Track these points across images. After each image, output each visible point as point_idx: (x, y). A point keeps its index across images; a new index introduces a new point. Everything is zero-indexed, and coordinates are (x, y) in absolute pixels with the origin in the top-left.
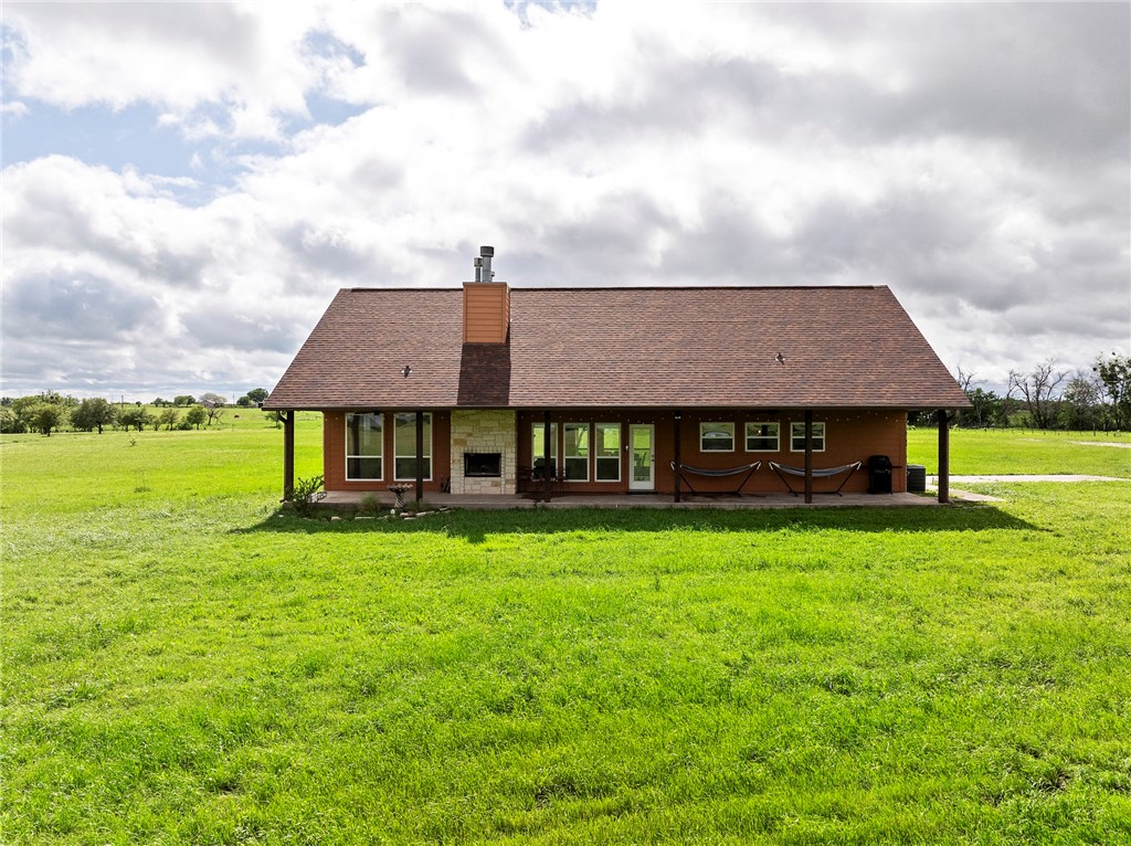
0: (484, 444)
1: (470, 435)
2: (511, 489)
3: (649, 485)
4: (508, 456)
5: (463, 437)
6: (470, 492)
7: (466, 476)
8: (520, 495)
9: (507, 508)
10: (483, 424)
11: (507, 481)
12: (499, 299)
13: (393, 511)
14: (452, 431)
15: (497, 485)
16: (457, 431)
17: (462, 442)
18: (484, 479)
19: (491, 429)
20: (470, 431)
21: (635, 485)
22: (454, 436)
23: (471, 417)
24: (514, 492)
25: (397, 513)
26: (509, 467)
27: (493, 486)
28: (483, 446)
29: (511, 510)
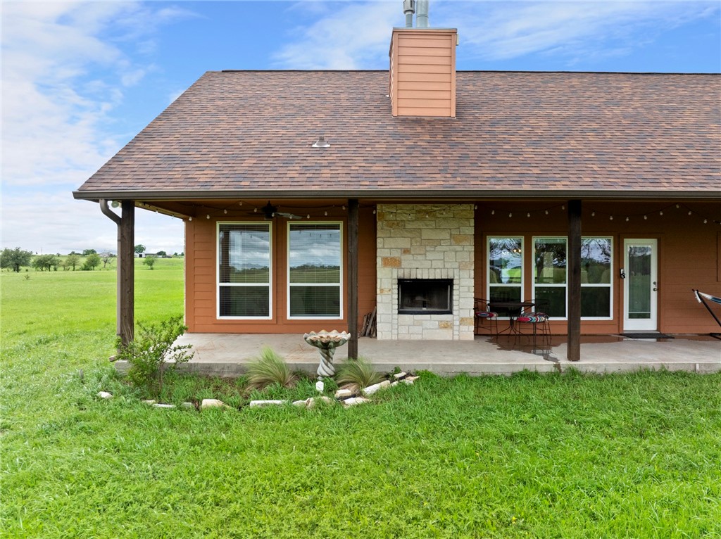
0: (428, 264)
1: (406, 251)
2: (468, 331)
3: (649, 325)
4: (463, 282)
5: (396, 254)
6: (407, 338)
7: (400, 313)
8: (483, 342)
9: (508, 372)
10: (426, 234)
11: (462, 321)
12: (447, 52)
13: (320, 386)
14: (379, 245)
15: (447, 326)
16: (386, 246)
17: (393, 262)
18: (428, 316)
19: (438, 243)
20: (408, 246)
21: (630, 325)
22: (381, 254)
23: (408, 226)
24: (471, 336)
25: (329, 390)
26: (464, 299)
27: (440, 327)
28: (425, 268)
29: (514, 376)
